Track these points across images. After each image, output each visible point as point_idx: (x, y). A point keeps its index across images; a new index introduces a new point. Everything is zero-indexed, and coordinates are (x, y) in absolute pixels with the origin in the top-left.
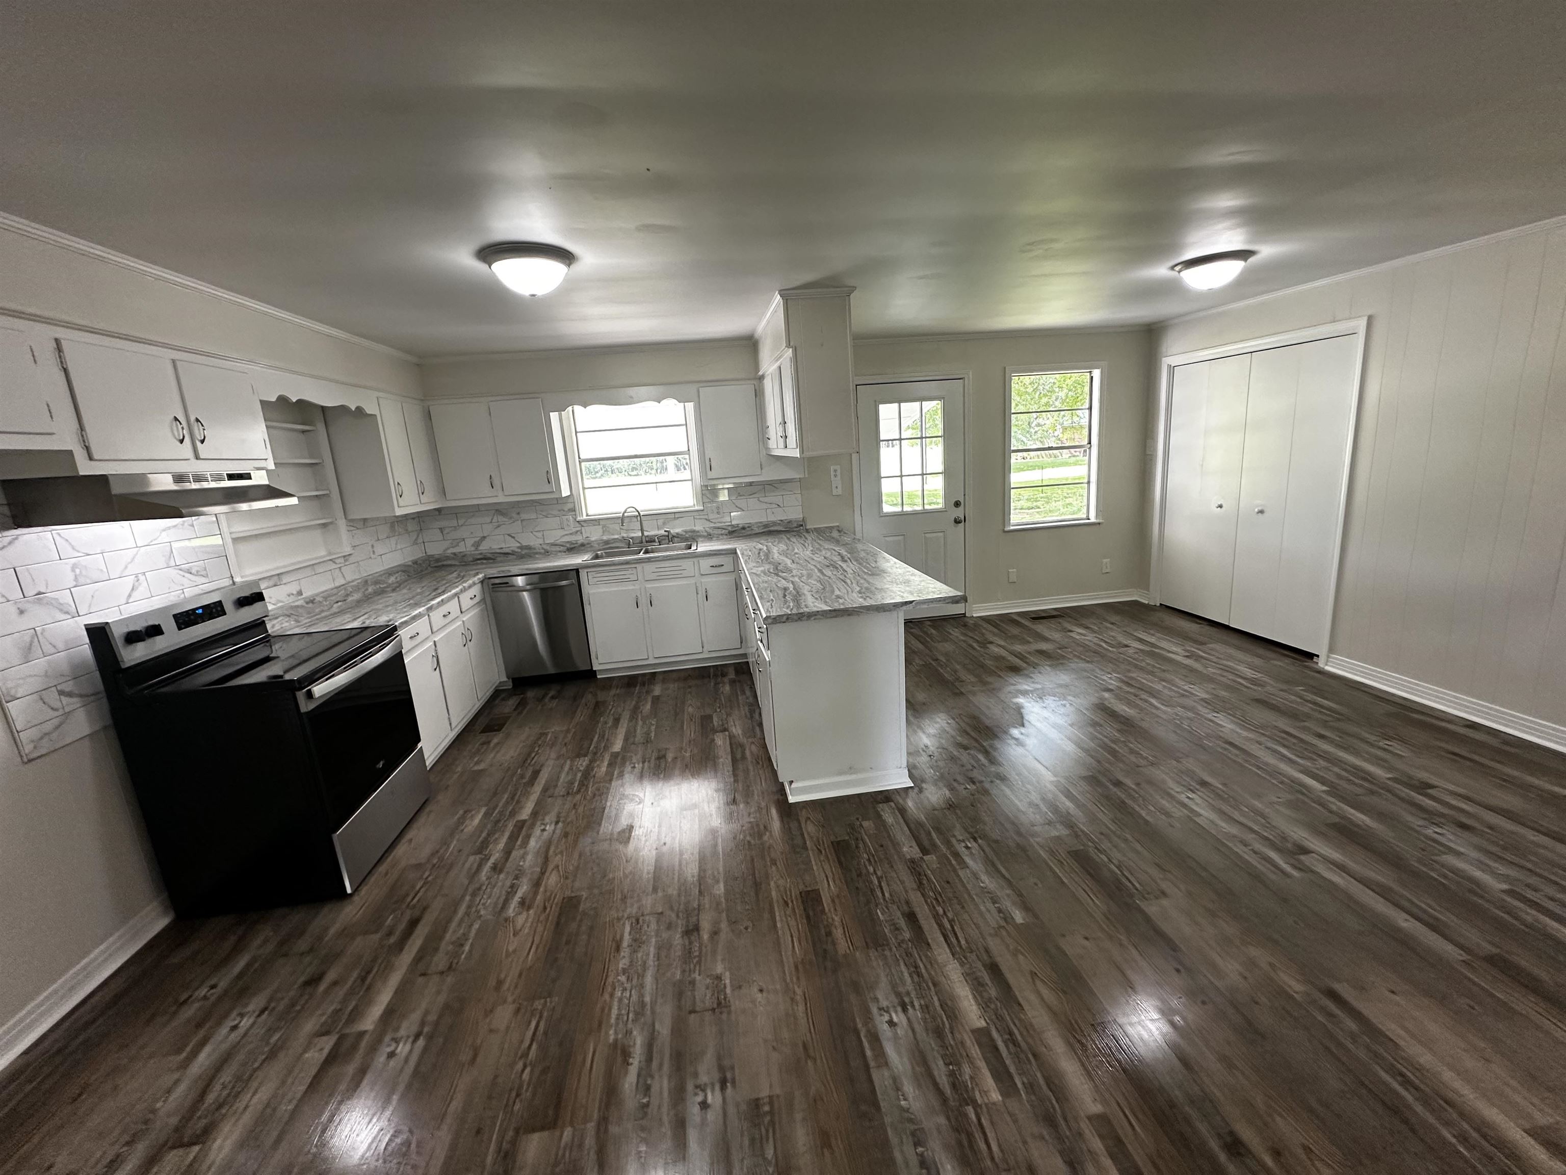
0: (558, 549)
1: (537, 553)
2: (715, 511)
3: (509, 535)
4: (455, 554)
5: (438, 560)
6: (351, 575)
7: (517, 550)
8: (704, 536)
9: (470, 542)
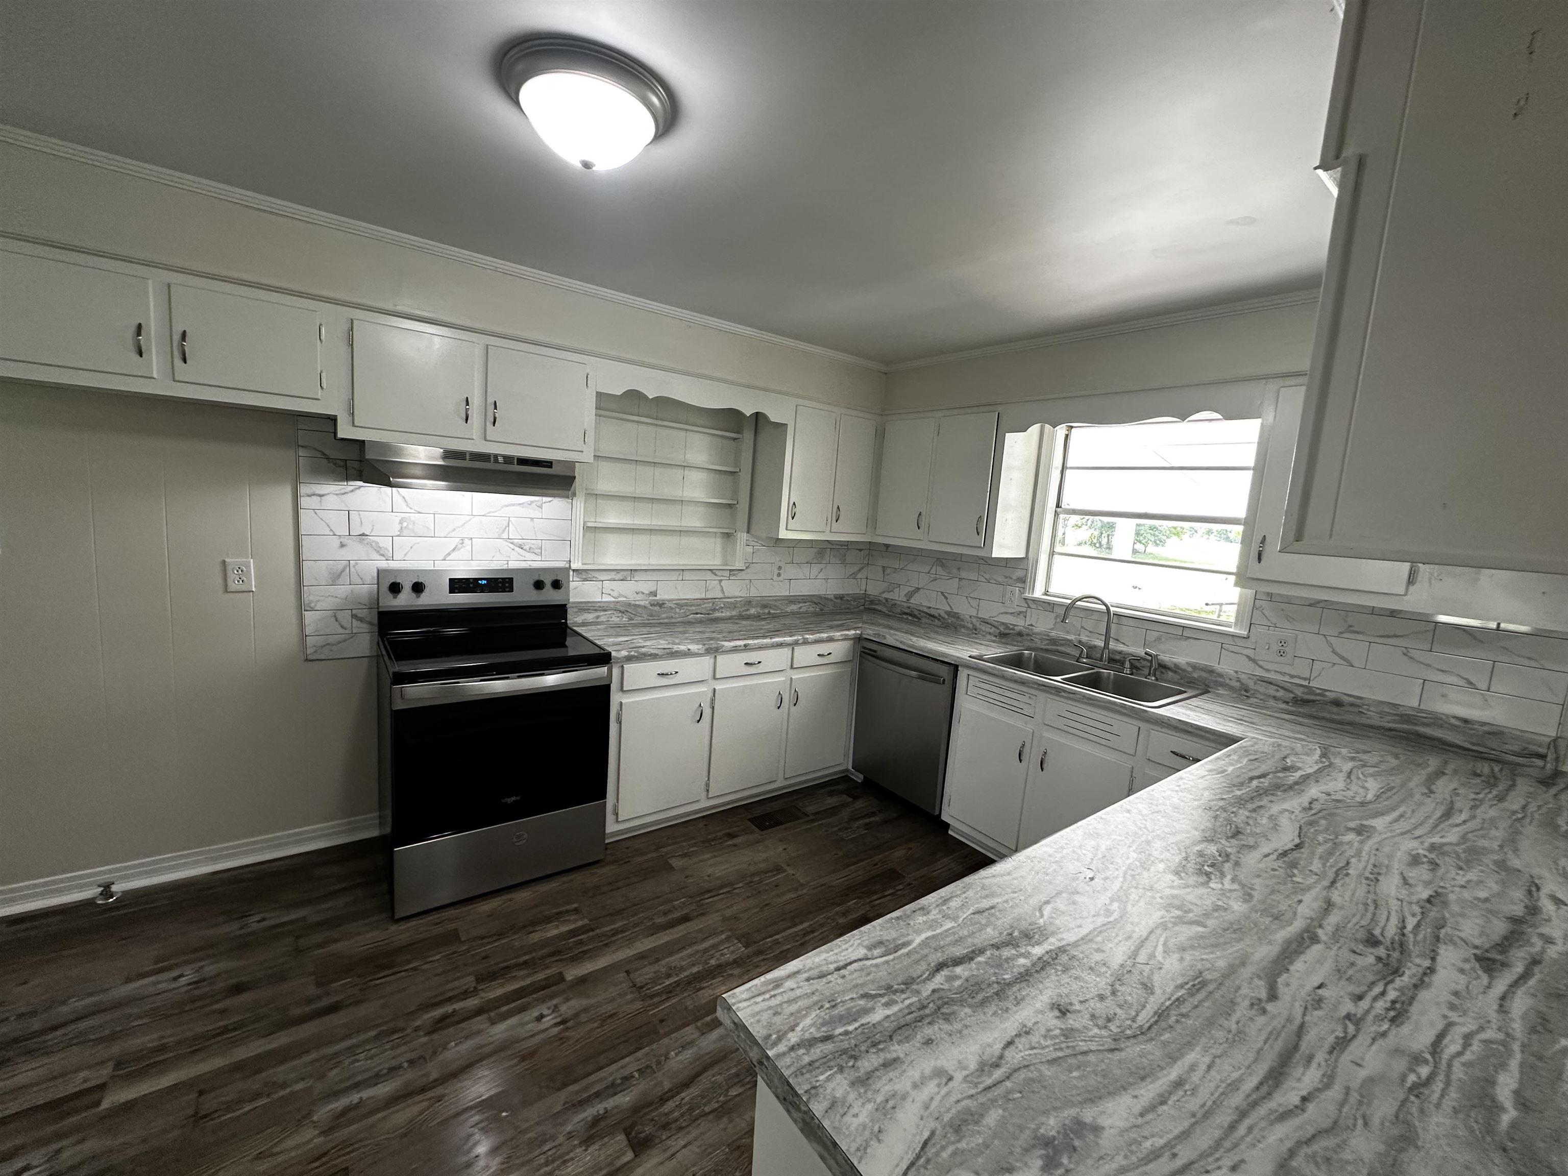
0: (988, 629)
1: (964, 627)
2: (1276, 647)
3: (942, 593)
4: (886, 600)
5: (872, 602)
6: (734, 589)
7: (943, 614)
8: (1231, 688)
9: (905, 590)
